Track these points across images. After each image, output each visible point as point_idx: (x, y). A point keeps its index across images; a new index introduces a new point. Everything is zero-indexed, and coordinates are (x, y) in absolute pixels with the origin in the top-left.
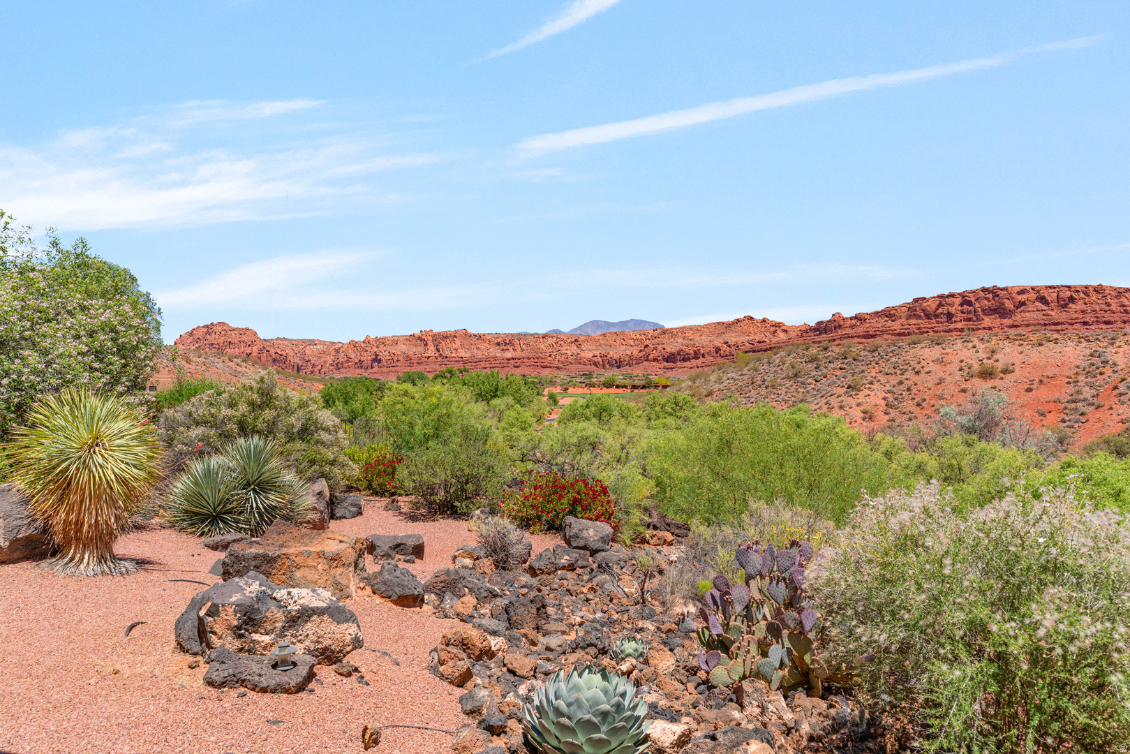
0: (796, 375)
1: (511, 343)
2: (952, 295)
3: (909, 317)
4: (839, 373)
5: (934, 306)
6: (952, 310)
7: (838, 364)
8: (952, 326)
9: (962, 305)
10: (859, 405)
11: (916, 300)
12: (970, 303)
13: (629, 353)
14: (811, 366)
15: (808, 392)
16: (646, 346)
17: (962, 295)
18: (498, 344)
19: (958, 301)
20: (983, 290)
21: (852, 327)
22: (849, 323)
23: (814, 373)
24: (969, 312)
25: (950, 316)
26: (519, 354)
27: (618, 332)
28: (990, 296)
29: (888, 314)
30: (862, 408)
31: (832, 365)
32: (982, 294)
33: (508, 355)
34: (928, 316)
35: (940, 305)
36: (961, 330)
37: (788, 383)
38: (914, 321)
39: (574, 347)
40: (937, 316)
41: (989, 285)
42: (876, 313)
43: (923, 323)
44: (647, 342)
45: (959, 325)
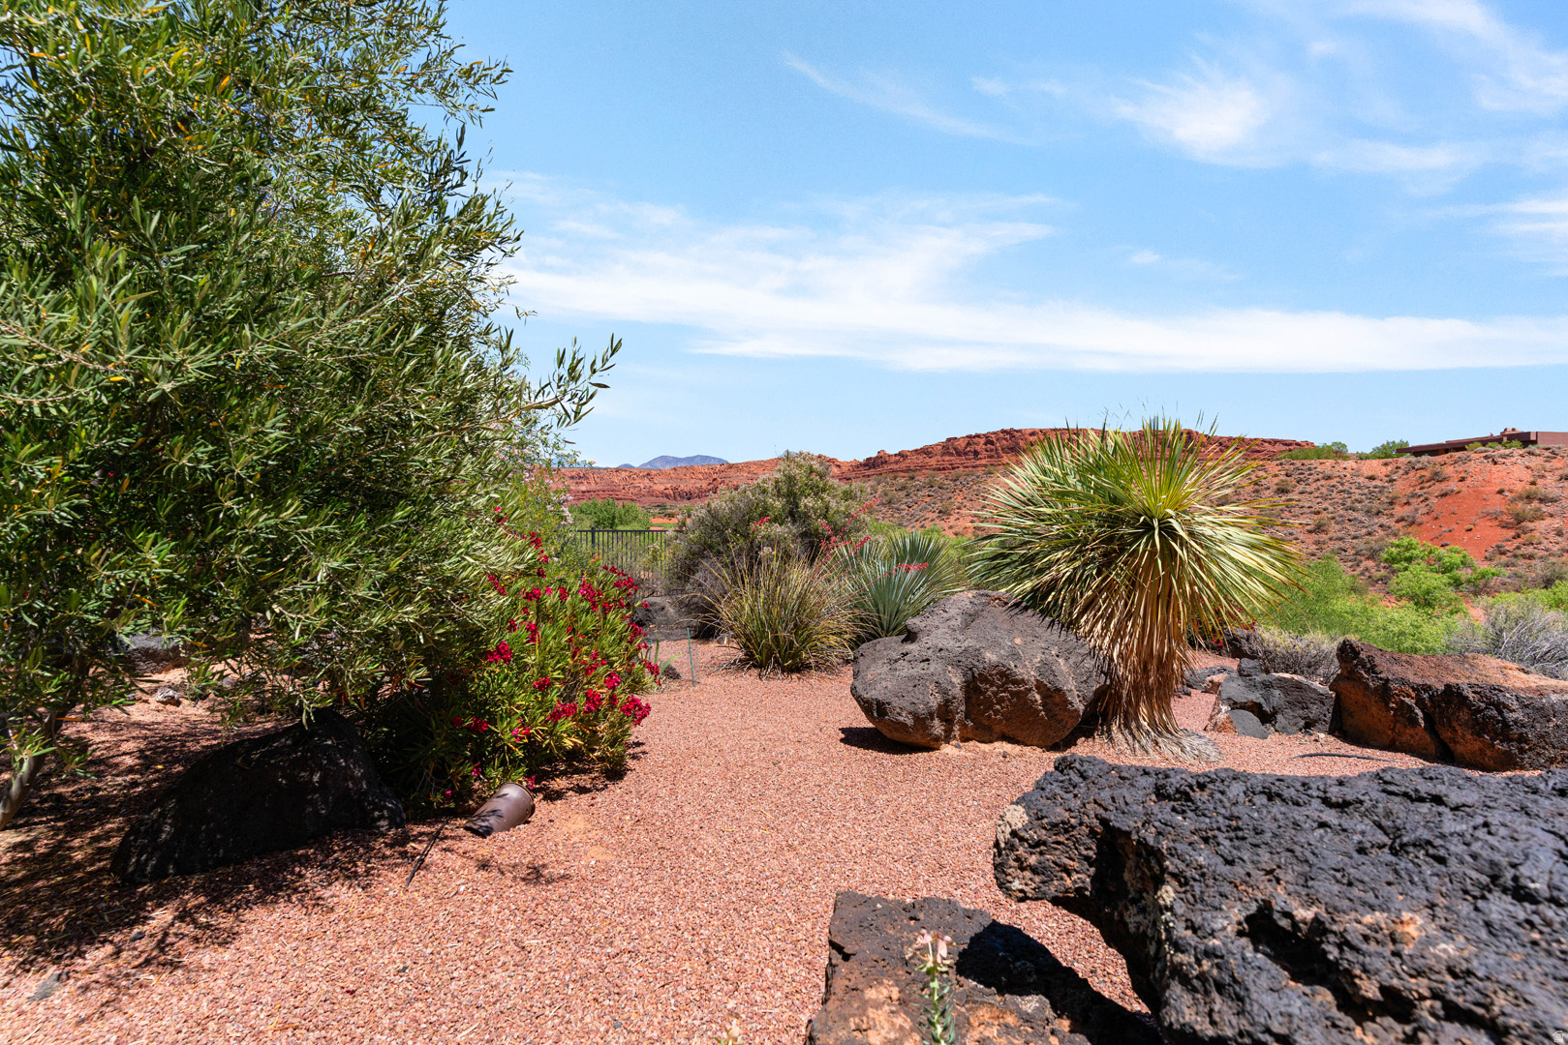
0: (890, 502)
1: (585, 477)
2: (978, 436)
3: (943, 455)
4: (928, 499)
5: (963, 445)
6: (978, 448)
7: (926, 492)
8: (978, 462)
9: (985, 444)
10: (951, 527)
11: (949, 440)
12: (992, 443)
13: (698, 485)
14: (902, 494)
15: (903, 517)
16: (715, 480)
17: (986, 436)
18: (572, 478)
19: (983, 441)
20: (1003, 431)
21: (896, 462)
22: (893, 459)
23: (905, 500)
24: (992, 450)
25: (976, 453)
26: (593, 487)
27: (689, 466)
28: (1008, 437)
29: (926, 451)
30: (954, 530)
31: (920, 493)
32: (1002, 435)
33: (583, 488)
34: (959, 454)
35: (968, 444)
36: (985, 466)
37: (884, 510)
38: (947, 458)
39: (646, 481)
40: (966, 454)
41: (1007, 427)
42: (916, 450)
43: (955, 459)
44: (715, 476)
45: (984, 462)
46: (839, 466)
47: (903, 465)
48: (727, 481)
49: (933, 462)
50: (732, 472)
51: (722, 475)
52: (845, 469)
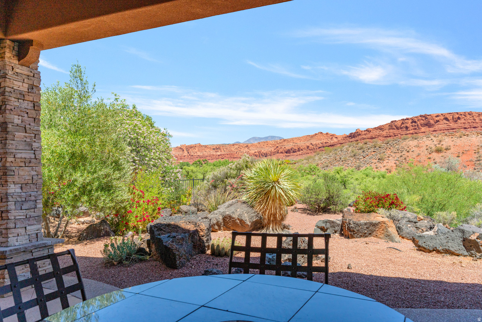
1: (219, 148)
2: (407, 119)
3: (389, 129)
5: (400, 124)
6: (408, 125)
8: (408, 132)
9: (412, 123)
11: (392, 122)
12: (415, 122)
13: (270, 150)
16: (277, 147)
17: (412, 119)
18: (214, 149)
19: (410, 121)
20: (421, 116)
21: (365, 134)
24: (415, 126)
25: (407, 128)
27: (265, 142)
28: (424, 118)
29: (380, 128)
32: (420, 118)
33: (219, 153)
34: (398, 128)
35: (403, 123)
36: (412, 134)
38: (391, 131)
39: (246, 149)
40: (401, 128)
41: (423, 114)
42: (375, 128)
43: (396, 131)
44: (277, 145)
45: (411, 132)
46: (337, 138)
47: (369, 136)
48: (283, 147)
49: (384, 133)
50: (285, 143)
51: (281, 144)
52: (339, 139)
